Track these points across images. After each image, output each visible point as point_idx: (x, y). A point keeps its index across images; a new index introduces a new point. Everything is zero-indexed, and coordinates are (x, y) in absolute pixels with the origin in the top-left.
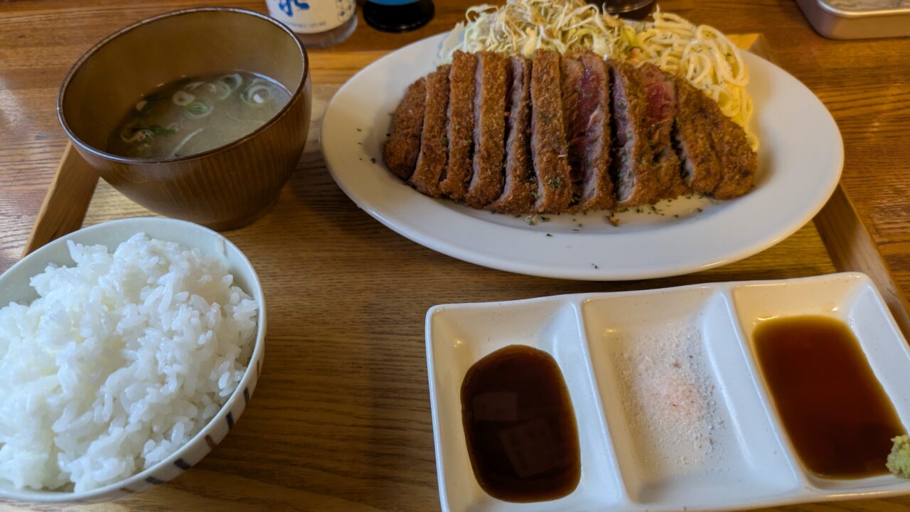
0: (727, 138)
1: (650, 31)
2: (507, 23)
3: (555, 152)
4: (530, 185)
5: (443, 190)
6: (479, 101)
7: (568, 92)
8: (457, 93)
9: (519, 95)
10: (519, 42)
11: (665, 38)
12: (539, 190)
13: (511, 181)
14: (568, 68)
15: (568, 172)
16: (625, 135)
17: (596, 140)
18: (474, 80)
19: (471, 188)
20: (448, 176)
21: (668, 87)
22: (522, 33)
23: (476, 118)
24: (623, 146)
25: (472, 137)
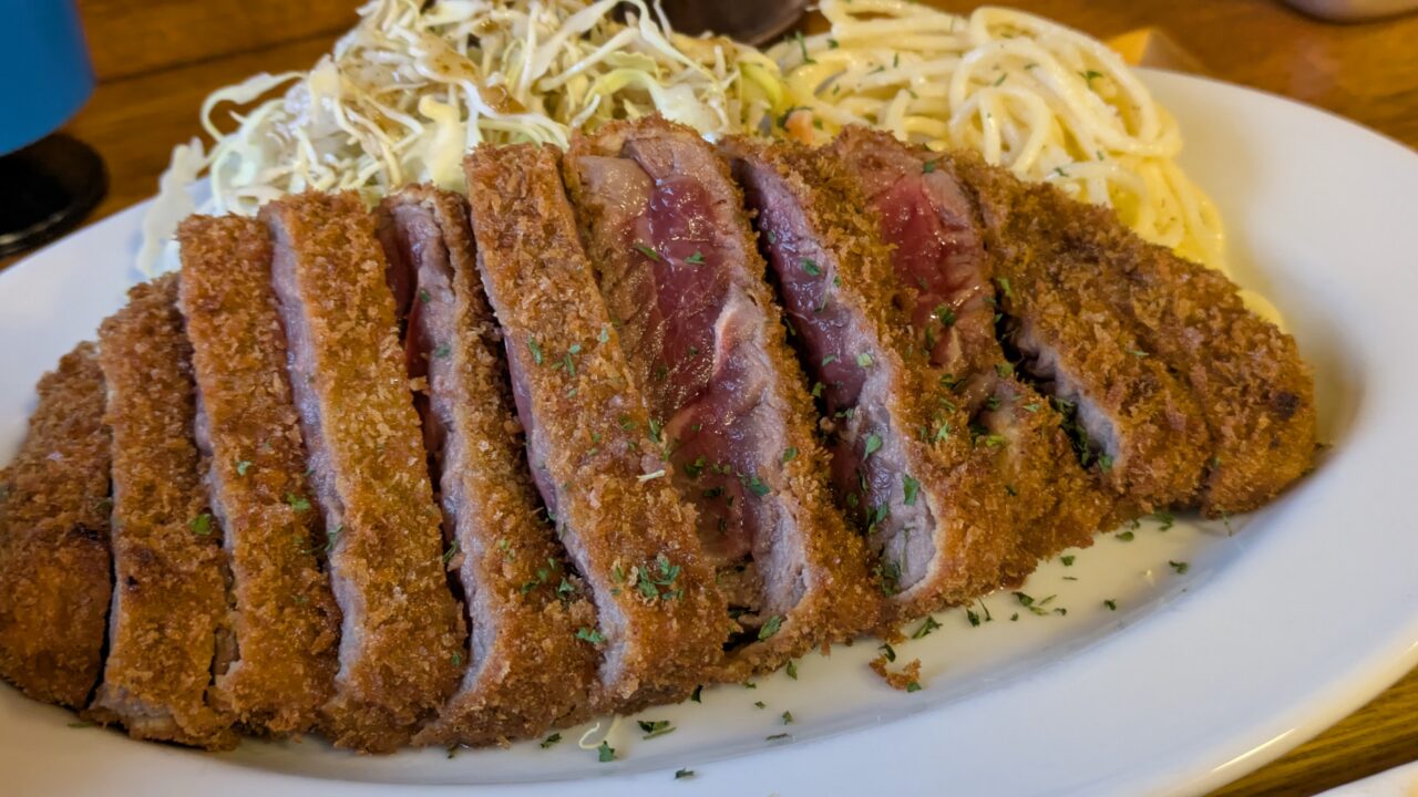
0: (1184, 307)
1: (827, 58)
2: (350, 102)
3: (625, 469)
4: (565, 610)
5: (236, 706)
6: (306, 359)
7: (615, 266)
8: (218, 349)
9: (447, 314)
10: (406, 149)
11: (881, 69)
12: (603, 618)
13: (488, 610)
14: (595, 188)
15: (688, 527)
16: (851, 365)
17: (755, 403)
18: (271, 297)
19: (346, 673)
20: (244, 646)
21: (942, 192)
22: (408, 121)
23: (309, 419)
24: (854, 403)
25: (307, 491)
